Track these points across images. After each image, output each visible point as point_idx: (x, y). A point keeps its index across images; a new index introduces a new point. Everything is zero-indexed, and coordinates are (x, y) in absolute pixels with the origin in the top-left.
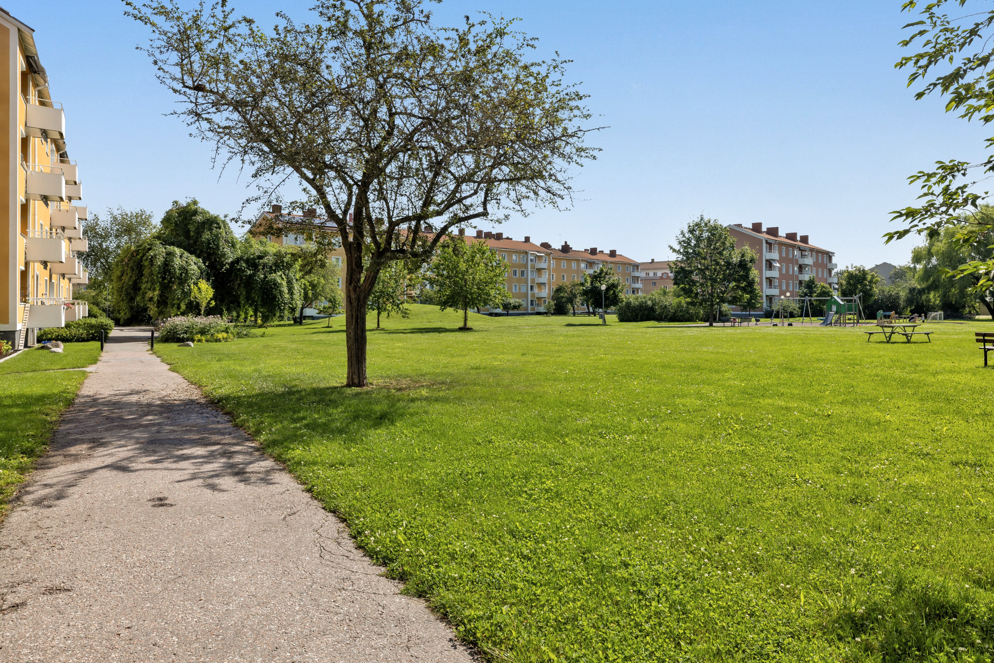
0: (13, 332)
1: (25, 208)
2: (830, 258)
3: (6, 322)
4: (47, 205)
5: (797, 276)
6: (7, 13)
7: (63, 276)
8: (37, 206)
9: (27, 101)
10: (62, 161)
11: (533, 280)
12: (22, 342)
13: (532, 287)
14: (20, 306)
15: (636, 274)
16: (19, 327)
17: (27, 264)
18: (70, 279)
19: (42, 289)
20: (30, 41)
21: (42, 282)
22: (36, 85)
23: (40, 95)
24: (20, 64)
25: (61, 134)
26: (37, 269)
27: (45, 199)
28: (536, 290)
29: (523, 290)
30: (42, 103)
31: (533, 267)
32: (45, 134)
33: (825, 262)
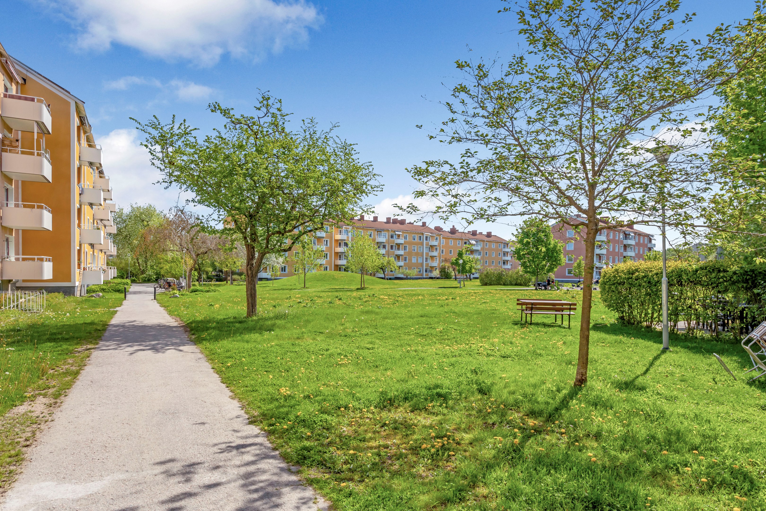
0: (74, 287)
1: (79, 210)
2: (650, 240)
3: (70, 281)
4: (92, 208)
5: (622, 253)
6: (69, 93)
7: (101, 251)
8: (86, 209)
9: (80, 144)
10: (101, 177)
11: (427, 254)
12: (79, 293)
13: (426, 259)
14: (77, 271)
15: (506, 250)
16: (77, 284)
17: (80, 245)
18: (105, 253)
19: (89, 260)
20: (82, 109)
21: (89, 256)
22: (85, 132)
23: (88, 140)
24: (77, 121)
25: (100, 164)
26: (86, 248)
27: (91, 205)
28: (429, 261)
29: (420, 261)
30: (90, 146)
31: (427, 244)
32: (91, 164)
33: (646, 242)
